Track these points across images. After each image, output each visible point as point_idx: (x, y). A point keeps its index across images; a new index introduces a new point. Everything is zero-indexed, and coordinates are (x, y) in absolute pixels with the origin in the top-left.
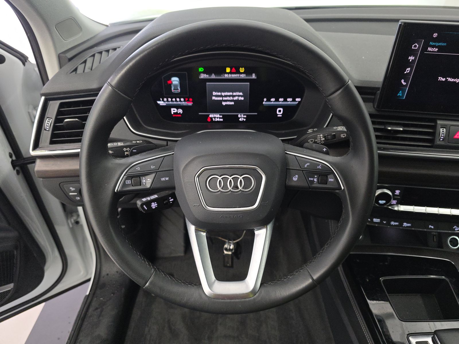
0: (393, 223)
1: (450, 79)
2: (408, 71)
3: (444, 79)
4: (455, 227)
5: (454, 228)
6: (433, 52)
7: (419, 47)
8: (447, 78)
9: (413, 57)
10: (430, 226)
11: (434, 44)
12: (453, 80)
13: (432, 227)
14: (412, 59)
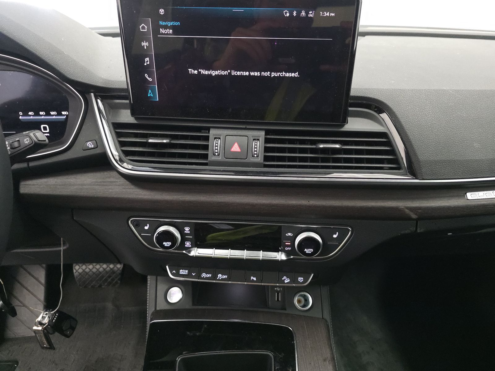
0: (204, 275)
1: (203, 72)
2: (147, 61)
3: (196, 72)
4: (285, 277)
5: (283, 279)
6: (167, 34)
7: (148, 29)
8: (200, 70)
9: (146, 42)
10: (252, 278)
11: (164, 23)
12: (206, 72)
13: (255, 279)
14: (146, 46)
